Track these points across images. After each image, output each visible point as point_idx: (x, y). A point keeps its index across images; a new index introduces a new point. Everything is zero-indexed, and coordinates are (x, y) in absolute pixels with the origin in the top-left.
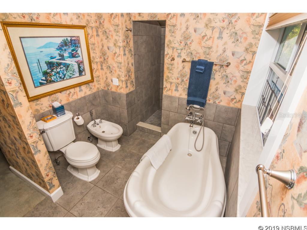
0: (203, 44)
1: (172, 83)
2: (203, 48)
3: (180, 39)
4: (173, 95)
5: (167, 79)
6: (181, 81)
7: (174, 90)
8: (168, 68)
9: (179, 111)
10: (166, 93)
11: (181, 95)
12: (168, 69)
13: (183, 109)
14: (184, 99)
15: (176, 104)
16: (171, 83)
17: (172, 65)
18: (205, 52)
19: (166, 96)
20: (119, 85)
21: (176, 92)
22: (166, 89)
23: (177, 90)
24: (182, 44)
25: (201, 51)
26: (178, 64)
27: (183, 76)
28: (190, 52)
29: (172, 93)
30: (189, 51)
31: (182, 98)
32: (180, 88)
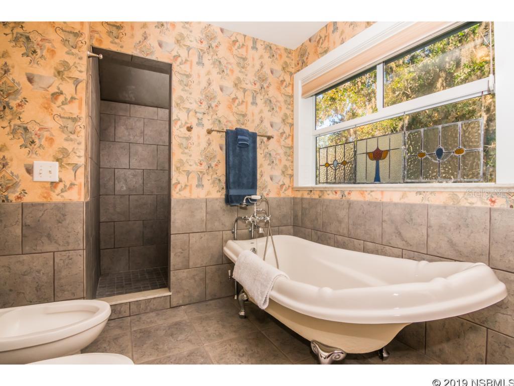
0: (235, 110)
1: (191, 172)
2: (235, 115)
3: (199, 98)
4: (194, 196)
5: (179, 166)
6: (207, 167)
7: (194, 186)
8: (180, 145)
9: (209, 226)
10: (178, 195)
11: (209, 193)
12: (180, 147)
13: (216, 220)
14: (217, 199)
15: (201, 215)
16: (188, 173)
17: (188, 139)
18: (238, 121)
19: (178, 201)
20: (61, 181)
21: (200, 189)
22: (179, 187)
23: (200, 185)
24: (203, 106)
25: (233, 119)
26: (199, 137)
27: (210, 157)
28: (216, 119)
29: (190, 192)
30: (215, 117)
31: (213, 199)
32: (207, 181)
